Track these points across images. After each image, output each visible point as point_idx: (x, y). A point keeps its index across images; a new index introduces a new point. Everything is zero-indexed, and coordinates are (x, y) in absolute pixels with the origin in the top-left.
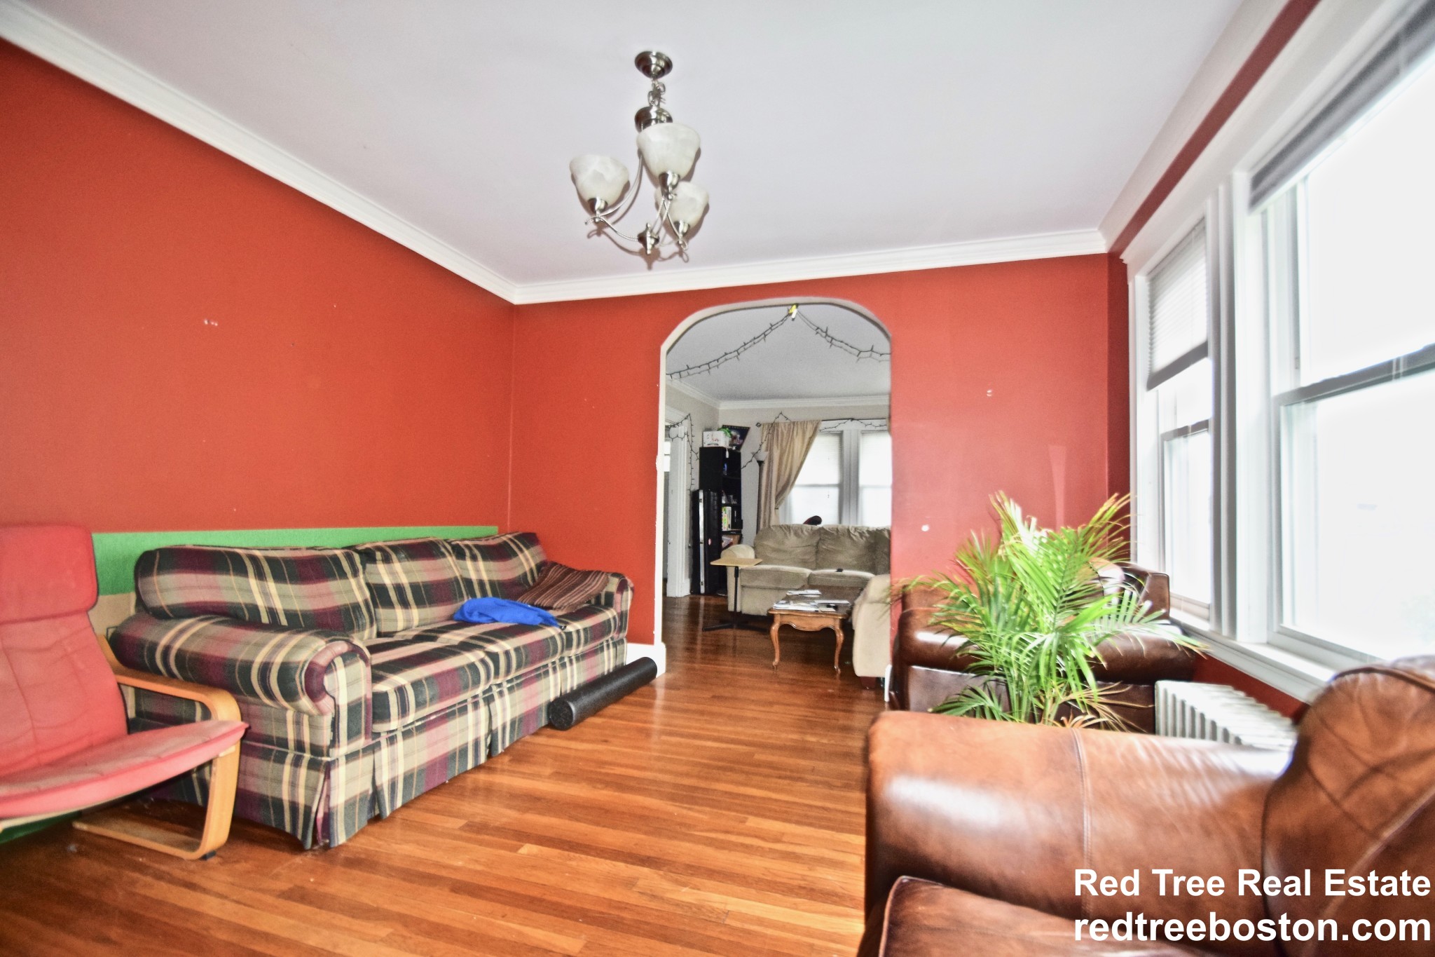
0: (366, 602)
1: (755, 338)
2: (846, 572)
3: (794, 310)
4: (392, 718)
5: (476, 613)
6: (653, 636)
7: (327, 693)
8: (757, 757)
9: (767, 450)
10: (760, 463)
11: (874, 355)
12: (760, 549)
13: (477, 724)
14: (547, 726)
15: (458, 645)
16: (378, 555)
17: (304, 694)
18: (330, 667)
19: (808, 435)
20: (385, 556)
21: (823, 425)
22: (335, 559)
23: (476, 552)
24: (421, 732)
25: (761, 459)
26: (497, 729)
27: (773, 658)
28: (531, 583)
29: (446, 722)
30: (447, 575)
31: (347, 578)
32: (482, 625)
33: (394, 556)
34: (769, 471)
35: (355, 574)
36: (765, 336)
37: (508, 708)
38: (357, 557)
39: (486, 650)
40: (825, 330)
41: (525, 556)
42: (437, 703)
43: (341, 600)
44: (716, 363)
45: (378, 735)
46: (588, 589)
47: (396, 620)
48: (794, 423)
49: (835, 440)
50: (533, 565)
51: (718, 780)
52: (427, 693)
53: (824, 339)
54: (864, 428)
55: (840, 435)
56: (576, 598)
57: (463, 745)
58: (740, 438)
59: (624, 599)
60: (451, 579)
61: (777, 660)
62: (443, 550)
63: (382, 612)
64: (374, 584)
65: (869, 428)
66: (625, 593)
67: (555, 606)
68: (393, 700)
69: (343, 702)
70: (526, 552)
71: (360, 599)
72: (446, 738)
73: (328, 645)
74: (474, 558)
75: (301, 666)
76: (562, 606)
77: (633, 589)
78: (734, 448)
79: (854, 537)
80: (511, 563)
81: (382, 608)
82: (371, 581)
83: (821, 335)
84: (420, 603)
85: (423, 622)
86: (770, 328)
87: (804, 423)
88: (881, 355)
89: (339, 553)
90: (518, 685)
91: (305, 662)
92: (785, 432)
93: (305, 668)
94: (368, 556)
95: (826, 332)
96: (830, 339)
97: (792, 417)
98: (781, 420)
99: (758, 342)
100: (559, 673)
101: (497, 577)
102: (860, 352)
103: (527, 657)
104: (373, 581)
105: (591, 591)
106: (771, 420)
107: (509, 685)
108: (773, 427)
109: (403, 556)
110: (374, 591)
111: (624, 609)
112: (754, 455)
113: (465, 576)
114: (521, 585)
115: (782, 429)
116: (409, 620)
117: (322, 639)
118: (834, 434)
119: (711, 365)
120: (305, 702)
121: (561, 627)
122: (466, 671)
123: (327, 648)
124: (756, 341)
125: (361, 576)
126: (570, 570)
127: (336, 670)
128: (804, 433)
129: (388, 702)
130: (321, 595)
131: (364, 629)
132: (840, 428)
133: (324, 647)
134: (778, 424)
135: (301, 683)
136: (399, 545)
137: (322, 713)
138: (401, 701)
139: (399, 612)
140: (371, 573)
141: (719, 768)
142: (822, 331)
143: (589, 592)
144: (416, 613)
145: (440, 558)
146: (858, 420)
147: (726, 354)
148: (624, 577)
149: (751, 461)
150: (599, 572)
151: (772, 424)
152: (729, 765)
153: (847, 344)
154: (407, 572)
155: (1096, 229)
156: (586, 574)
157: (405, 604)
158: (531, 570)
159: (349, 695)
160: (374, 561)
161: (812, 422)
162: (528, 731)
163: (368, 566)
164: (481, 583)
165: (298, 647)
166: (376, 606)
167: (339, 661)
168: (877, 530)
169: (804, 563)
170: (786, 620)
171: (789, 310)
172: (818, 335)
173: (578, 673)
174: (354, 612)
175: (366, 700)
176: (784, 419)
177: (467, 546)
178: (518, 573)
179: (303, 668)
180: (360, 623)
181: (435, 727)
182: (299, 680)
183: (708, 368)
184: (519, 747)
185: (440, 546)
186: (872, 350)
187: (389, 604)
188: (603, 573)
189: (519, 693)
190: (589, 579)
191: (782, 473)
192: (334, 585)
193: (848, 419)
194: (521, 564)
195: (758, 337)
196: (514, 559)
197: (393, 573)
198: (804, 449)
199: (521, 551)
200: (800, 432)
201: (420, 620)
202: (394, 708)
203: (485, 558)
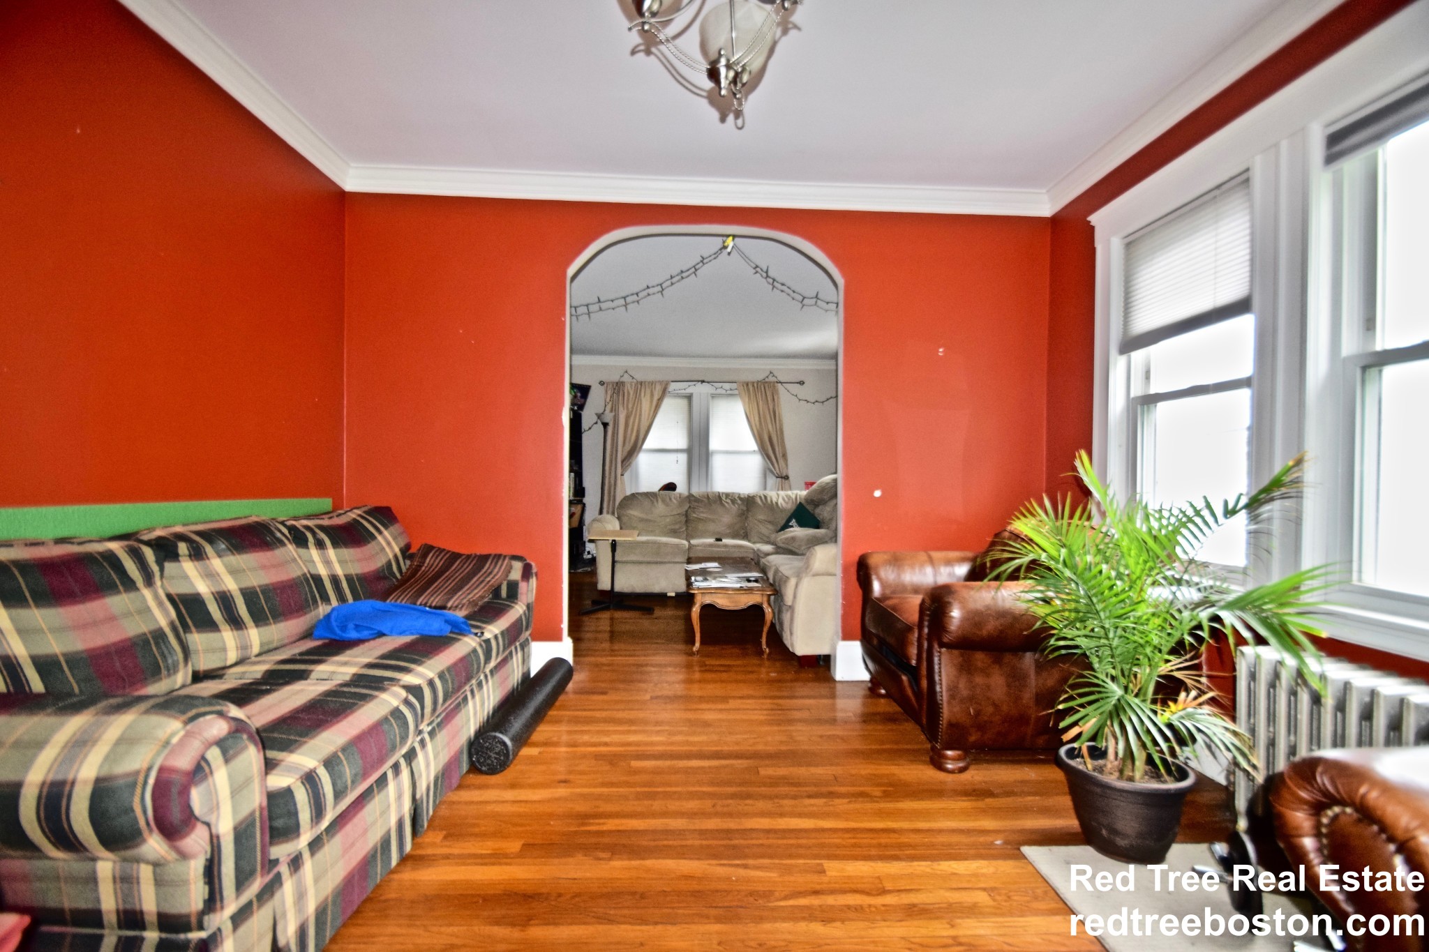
0: (172, 625)
1: (682, 272)
2: (725, 541)
3: (730, 242)
4: (302, 830)
5: (351, 626)
6: (561, 630)
7: (197, 819)
8: (763, 772)
9: (611, 411)
10: (605, 425)
11: (819, 302)
12: (625, 519)
13: (399, 797)
14: (469, 772)
15: (351, 681)
16: (183, 548)
17: (151, 831)
18: (200, 771)
19: (656, 397)
20: (194, 549)
21: (673, 386)
22: (111, 558)
23: (322, 535)
24: (333, 836)
25: (606, 421)
26: (422, 796)
27: (693, 643)
28: (398, 575)
29: (363, 807)
30: (294, 572)
31: (137, 589)
32: (367, 644)
33: (208, 549)
34: (615, 433)
35: (149, 581)
36: (696, 270)
37: (430, 763)
38: (149, 553)
39: (402, 683)
40: (765, 269)
41: (385, 539)
42: (361, 783)
43: (133, 628)
44: (635, 297)
45: (275, 862)
46: (488, 579)
47: (224, 650)
48: (641, 383)
49: (684, 402)
50: (397, 550)
51: (746, 815)
52: (348, 772)
53: (764, 280)
54: (713, 391)
55: (689, 398)
56: (477, 592)
57: (384, 835)
58: (582, 397)
59: (530, 588)
60: (299, 577)
61: (697, 644)
62: (279, 535)
63: (197, 639)
64: (178, 595)
65: (719, 391)
66: (531, 580)
67: (449, 605)
68: (302, 797)
69: (225, 827)
70: (386, 533)
71: (163, 623)
72: (365, 831)
73: (189, 727)
74: (320, 545)
75: (141, 779)
76: (459, 604)
77: (536, 575)
78: (576, 408)
79: (726, 505)
80: (370, 548)
81: (198, 632)
82: (173, 590)
83: (762, 276)
84: (260, 619)
85: (266, 648)
86: (702, 261)
87: (652, 383)
88: (828, 303)
89: (114, 546)
90: (439, 725)
91: (149, 769)
92: (632, 393)
93: (151, 781)
94: (166, 549)
95: (767, 272)
96: (771, 281)
97: (640, 377)
98: (626, 379)
99: (688, 276)
100: (477, 697)
101: (356, 569)
102: (804, 298)
103: (452, 682)
104: (178, 589)
105: (494, 580)
106: (616, 378)
107: (430, 728)
108: (618, 387)
109: (223, 546)
110: (181, 606)
111: (530, 601)
112: (599, 416)
113: (313, 572)
114: (385, 578)
115: (629, 389)
116: (244, 647)
117: (176, 718)
118: (686, 397)
119: (629, 300)
120: (154, 845)
121: (476, 634)
122: (392, 725)
123: (188, 735)
124: (684, 275)
125: (158, 583)
126: (455, 556)
127: (211, 772)
128: (652, 395)
129: (295, 804)
130: (95, 624)
131: (176, 671)
132: (689, 391)
133: (182, 733)
134: (623, 383)
135: (145, 812)
136: (214, 530)
137: (184, 856)
138: (314, 797)
139: (228, 636)
140: (172, 578)
141: (734, 796)
142: (762, 270)
143: (490, 583)
144: (255, 636)
145: (277, 547)
146: (708, 382)
147: (648, 287)
148: (525, 560)
149: (596, 423)
150: (500, 556)
151: (617, 383)
152: (739, 789)
153: (789, 288)
154: (233, 572)
155: (1044, 191)
156: (483, 559)
157: (235, 622)
158: (396, 557)
159: (235, 810)
160: (175, 557)
161: (660, 382)
162: (451, 786)
163: (168, 566)
164: (335, 580)
165: (126, 742)
166: (186, 628)
167: (214, 755)
168: (749, 496)
169: (674, 533)
170: (708, 600)
171: (724, 242)
172: (758, 275)
173: (494, 691)
174: (157, 644)
175: (261, 809)
176: (630, 379)
177: (308, 528)
178: (379, 563)
179: (145, 783)
180: (170, 661)
181: (350, 819)
182: (143, 805)
183: (624, 303)
184: (444, 811)
185: (273, 529)
186: (817, 297)
187: (208, 624)
188: (505, 557)
189: (442, 736)
190: (487, 565)
191: (628, 436)
192: (117, 602)
193: (698, 381)
194: (383, 549)
195: (688, 270)
196: (373, 543)
197: (210, 575)
198: (653, 410)
199: (380, 532)
200: (648, 392)
201: (262, 645)
202: (305, 815)
203: (335, 545)
